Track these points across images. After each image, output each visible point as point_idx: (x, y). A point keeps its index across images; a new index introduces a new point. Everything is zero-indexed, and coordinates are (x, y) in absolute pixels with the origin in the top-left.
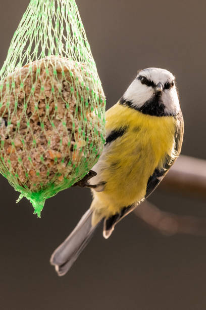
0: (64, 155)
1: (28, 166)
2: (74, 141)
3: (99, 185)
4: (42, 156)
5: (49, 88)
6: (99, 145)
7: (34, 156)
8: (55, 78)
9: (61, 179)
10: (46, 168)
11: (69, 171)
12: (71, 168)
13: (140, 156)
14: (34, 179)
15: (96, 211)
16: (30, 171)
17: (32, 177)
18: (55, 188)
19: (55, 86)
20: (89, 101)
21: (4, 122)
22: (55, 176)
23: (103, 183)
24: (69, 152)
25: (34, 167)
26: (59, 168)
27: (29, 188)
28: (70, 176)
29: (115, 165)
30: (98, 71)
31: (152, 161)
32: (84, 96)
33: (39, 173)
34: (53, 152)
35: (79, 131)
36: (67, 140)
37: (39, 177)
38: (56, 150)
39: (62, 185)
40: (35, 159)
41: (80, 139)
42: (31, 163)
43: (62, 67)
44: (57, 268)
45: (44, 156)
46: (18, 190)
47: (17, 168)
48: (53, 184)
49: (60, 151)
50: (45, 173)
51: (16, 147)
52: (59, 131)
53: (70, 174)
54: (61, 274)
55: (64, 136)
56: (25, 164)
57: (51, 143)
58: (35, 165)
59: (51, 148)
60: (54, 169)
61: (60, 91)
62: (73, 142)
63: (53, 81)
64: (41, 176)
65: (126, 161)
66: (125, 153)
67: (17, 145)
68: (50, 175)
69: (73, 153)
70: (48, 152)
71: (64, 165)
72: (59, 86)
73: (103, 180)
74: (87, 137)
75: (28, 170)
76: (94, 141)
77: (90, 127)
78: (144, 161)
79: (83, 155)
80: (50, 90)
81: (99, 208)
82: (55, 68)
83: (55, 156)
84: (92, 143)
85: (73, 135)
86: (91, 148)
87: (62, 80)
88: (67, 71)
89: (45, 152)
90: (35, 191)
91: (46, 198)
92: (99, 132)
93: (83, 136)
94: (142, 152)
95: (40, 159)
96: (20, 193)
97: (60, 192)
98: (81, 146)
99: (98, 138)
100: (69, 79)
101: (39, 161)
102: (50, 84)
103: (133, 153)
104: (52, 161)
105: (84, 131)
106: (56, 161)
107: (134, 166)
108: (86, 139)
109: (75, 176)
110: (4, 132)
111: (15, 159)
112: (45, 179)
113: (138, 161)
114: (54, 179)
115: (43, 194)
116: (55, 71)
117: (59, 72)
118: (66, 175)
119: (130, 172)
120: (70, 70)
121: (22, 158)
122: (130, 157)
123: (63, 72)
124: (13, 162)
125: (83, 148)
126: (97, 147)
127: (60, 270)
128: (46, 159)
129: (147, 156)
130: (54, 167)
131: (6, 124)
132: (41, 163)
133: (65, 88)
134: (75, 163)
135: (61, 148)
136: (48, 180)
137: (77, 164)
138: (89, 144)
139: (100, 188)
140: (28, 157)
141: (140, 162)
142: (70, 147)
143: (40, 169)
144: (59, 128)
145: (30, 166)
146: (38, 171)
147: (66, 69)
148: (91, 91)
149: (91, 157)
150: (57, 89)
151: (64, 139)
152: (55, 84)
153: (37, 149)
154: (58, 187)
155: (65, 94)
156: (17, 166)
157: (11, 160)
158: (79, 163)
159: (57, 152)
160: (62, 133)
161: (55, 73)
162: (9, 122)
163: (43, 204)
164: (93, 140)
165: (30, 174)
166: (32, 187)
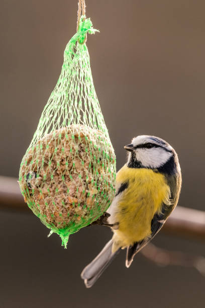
0: (80, 200)
1: (53, 208)
2: (88, 189)
3: (115, 224)
4: (63, 201)
5: (68, 149)
6: (108, 193)
7: (58, 201)
8: (73, 141)
9: (79, 219)
10: (67, 210)
11: (84, 213)
12: (86, 211)
13: (143, 204)
14: (58, 219)
15: (115, 243)
16: (55, 213)
17: (56, 217)
18: (75, 226)
19: (73, 148)
20: (100, 159)
21: (34, 175)
22: (74, 217)
23: (118, 224)
24: (84, 198)
25: (58, 210)
26: (76, 210)
27: (56, 226)
28: (86, 216)
29: (124, 210)
30: (110, 136)
31: (152, 208)
32: (96, 155)
33: (61, 215)
34: (72, 198)
35: (92, 183)
36: (83, 188)
37: (62, 218)
38: (74, 196)
39: (81, 223)
40: (58, 204)
41: (93, 188)
42: (55, 206)
43: (79, 133)
44: (86, 281)
45: (65, 201)
46: (49, 228)
47: (45, 210)
48: (74, 223)
49: (76, 197)
50: (67, 215)
51: (44, 194)
52: (77, 182)
53: (86, 215)
54: (88, 286)
55: (80, 186)
56: (51, 207)
57: (70, 191)
58: (58, 208)
59: (71, 196)
60: (73, 211)
61: (77, 151)
62: (87, 191)
63: (72, 144)
64: (63, 216)
65: (132, 207)
66: (131, 201)
67: (45, 192)
68: (71, 216)
69: (87, 198)
70: (68, 198)
71: (80, 208)
72: (77, 147)
73: (117, 221)
74: (99, 186)
75: (53, 212)
76: (105, 190)
77: (101, 179)
78: (145, 207)
79: (95, 200)
80: (69, 151)
81: (117, 240)
82: (73, 134)
83: (72, 201)
84: (103, 191)
85: (87, 185)
86: (102, 195)
87: (79, 143)
88: (83, 136)
89: (66, 198)
90: (61, 228)
91: (70, 233)
92: (109, 183)
93: (96, 186)
94: (144, 200)
95: (62, 203)
96: (50, 230)
97: (81, 229)
98: (94, 194)
99: (108, 187)
100: (84, 143)
101: (61, 205)
102: (69, 146)
103: (137, 201)
104: (71, 205)
105: (96, 182)
106: (74, 205)
107: (138, 211)
108: (97, 188)
109: (90, 217)
110: (34, 183)
111: (43, 203)
112: (67, 219)
113: (141, 207)
114: (74, 219)
115: (67, 230)
116: (73, 136)
117: (76, 137)
118: (83, 216)
119: (135, 216)
120: (85, 135)
121: (49, 203)
122: (135, 204)
123: (79, 137)
124: (42, 205)
125: (95, 195)
126: (107, 194)
127: (88, 283)
128: (66, 204)
129: (148, 203)
130: (73, 210)
131: (36, 177)
132: (62, 206)
133: (82, 149)
134: (89, 207)
135: (78, 195)
136: (70, 220)
137: (91, 207)
138: (100, 193)
139: (116, 227)
140: (53, 202)
141: (142, 208)
142: (84, 195)
143: (62, 211)
144: (77, 180)
145: (54, 209)
146: (61, 213)
147: (83, 134)
148: (102, 152)
149: (102, 202)
150: (75, 150)
151: (80, 188)
152: (73, 146)
153: (59, 196)
154: (78, 225)
155: (82, 154)
156: (45, 208)
157: (40, 204)
158: (93, 206)
159: (75, 198)
160: (79, 184)
161: (73, 138)
162: (38, 175)
163: (67, 238)
164: (103, 189)
165: (54, 214)
166: (58, 225)
